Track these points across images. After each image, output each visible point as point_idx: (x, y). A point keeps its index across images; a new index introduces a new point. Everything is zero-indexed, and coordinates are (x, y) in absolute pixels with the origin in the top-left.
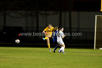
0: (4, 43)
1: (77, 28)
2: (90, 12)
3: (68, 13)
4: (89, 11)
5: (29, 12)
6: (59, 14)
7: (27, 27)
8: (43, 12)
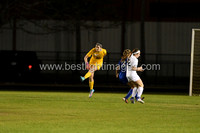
0: (13, 84)
1: (157, 55)
2: (181, 24)
3: (137, 25)
4: (179, 21)
5: (63, 23)
6: (120, 27)
7: (58, 53)
8: (89, 23)
